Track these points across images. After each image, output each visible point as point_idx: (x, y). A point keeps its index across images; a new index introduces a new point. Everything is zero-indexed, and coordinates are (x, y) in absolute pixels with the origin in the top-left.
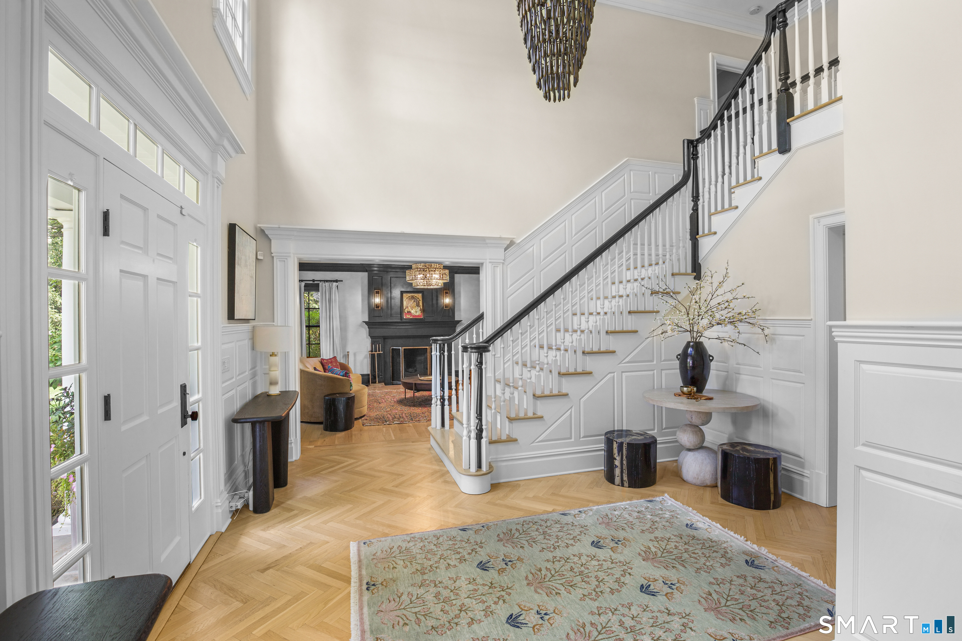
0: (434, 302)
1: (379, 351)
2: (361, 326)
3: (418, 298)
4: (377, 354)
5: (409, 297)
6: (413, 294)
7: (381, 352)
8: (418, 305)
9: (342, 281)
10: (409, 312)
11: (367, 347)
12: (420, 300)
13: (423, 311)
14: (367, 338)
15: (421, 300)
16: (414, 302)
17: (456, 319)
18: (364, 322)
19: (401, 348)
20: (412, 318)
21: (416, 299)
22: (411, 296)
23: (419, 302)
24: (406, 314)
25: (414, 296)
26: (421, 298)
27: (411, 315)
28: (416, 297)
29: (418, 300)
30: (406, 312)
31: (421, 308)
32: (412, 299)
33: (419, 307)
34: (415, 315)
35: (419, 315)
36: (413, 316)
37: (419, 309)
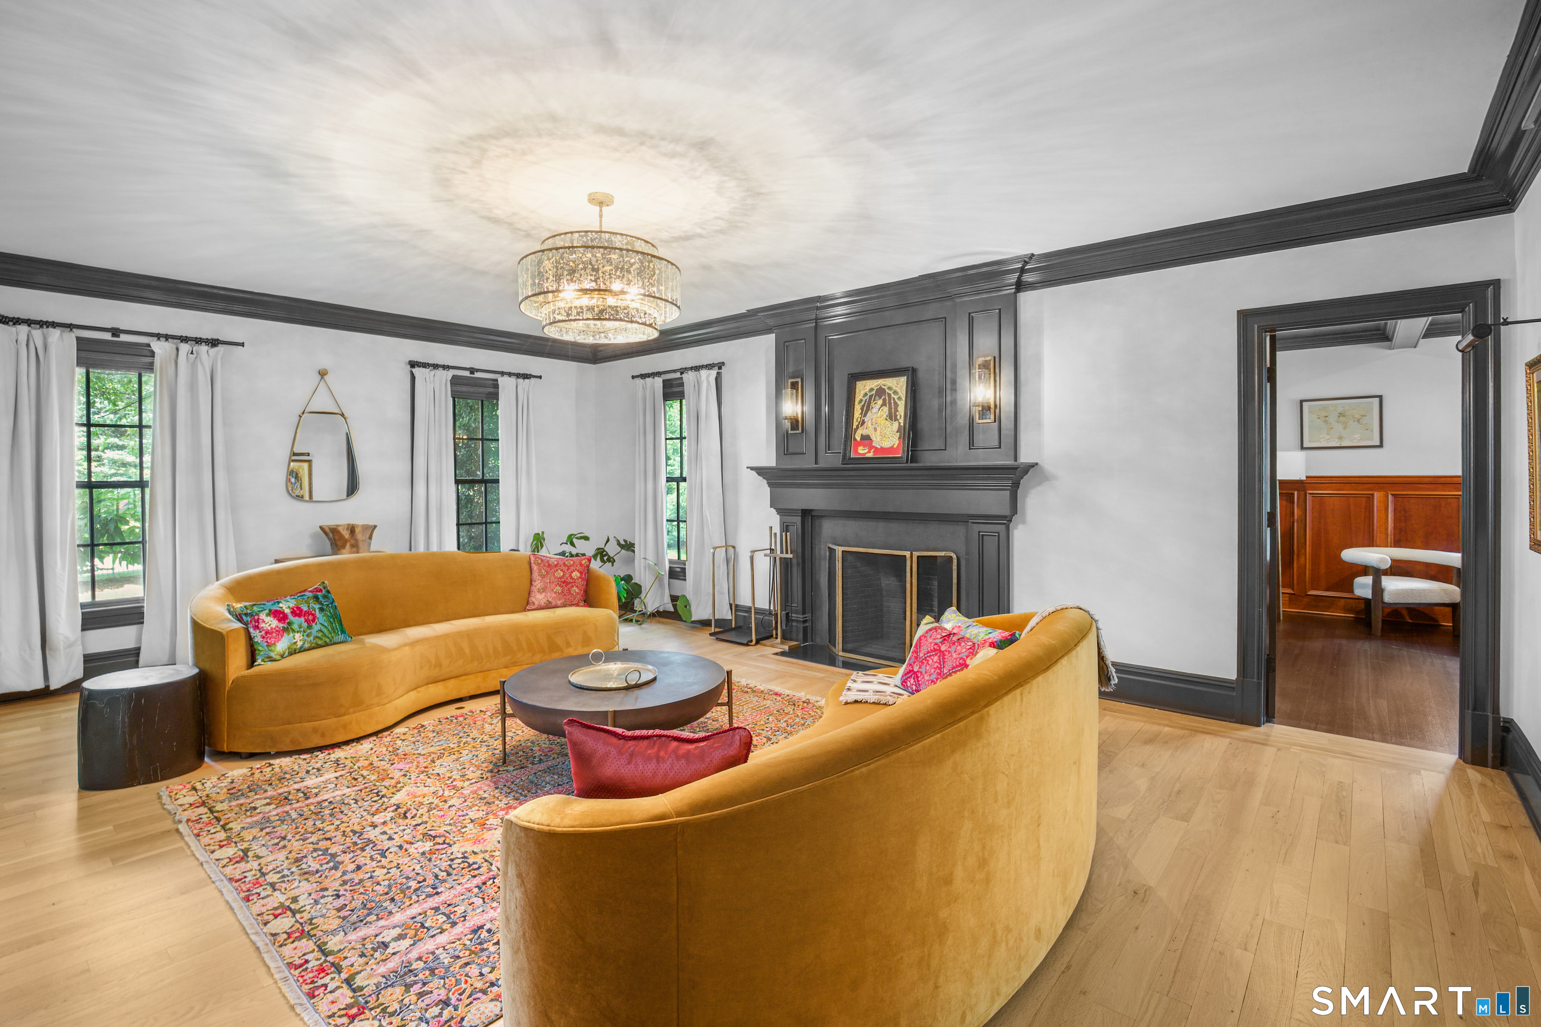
0: (945, 400)
3: (895, 392)
5: (872, 389)
6: (882, 382)
8: (892, 417)
10: (866, 438)
12: (899, 398)
13: (906, 432)
15: (904, 398)
16: (884, 404)
18: (763, 469)
20: (870, 455)
21: (889, 395)
22: (875, 388)
23: (896, 405)
24: (858, 444)
25: (886, 388)
26: (904, 393)
27: (871, 447)
28: (889, 388)
29: (894, 399)
30: (858, 438)
31: (899, 423)
32: (877, 398)
33: (896, 419)
34: (879, 447)
35: (892, 447)
36: (876, 448)
37: (895, 426)
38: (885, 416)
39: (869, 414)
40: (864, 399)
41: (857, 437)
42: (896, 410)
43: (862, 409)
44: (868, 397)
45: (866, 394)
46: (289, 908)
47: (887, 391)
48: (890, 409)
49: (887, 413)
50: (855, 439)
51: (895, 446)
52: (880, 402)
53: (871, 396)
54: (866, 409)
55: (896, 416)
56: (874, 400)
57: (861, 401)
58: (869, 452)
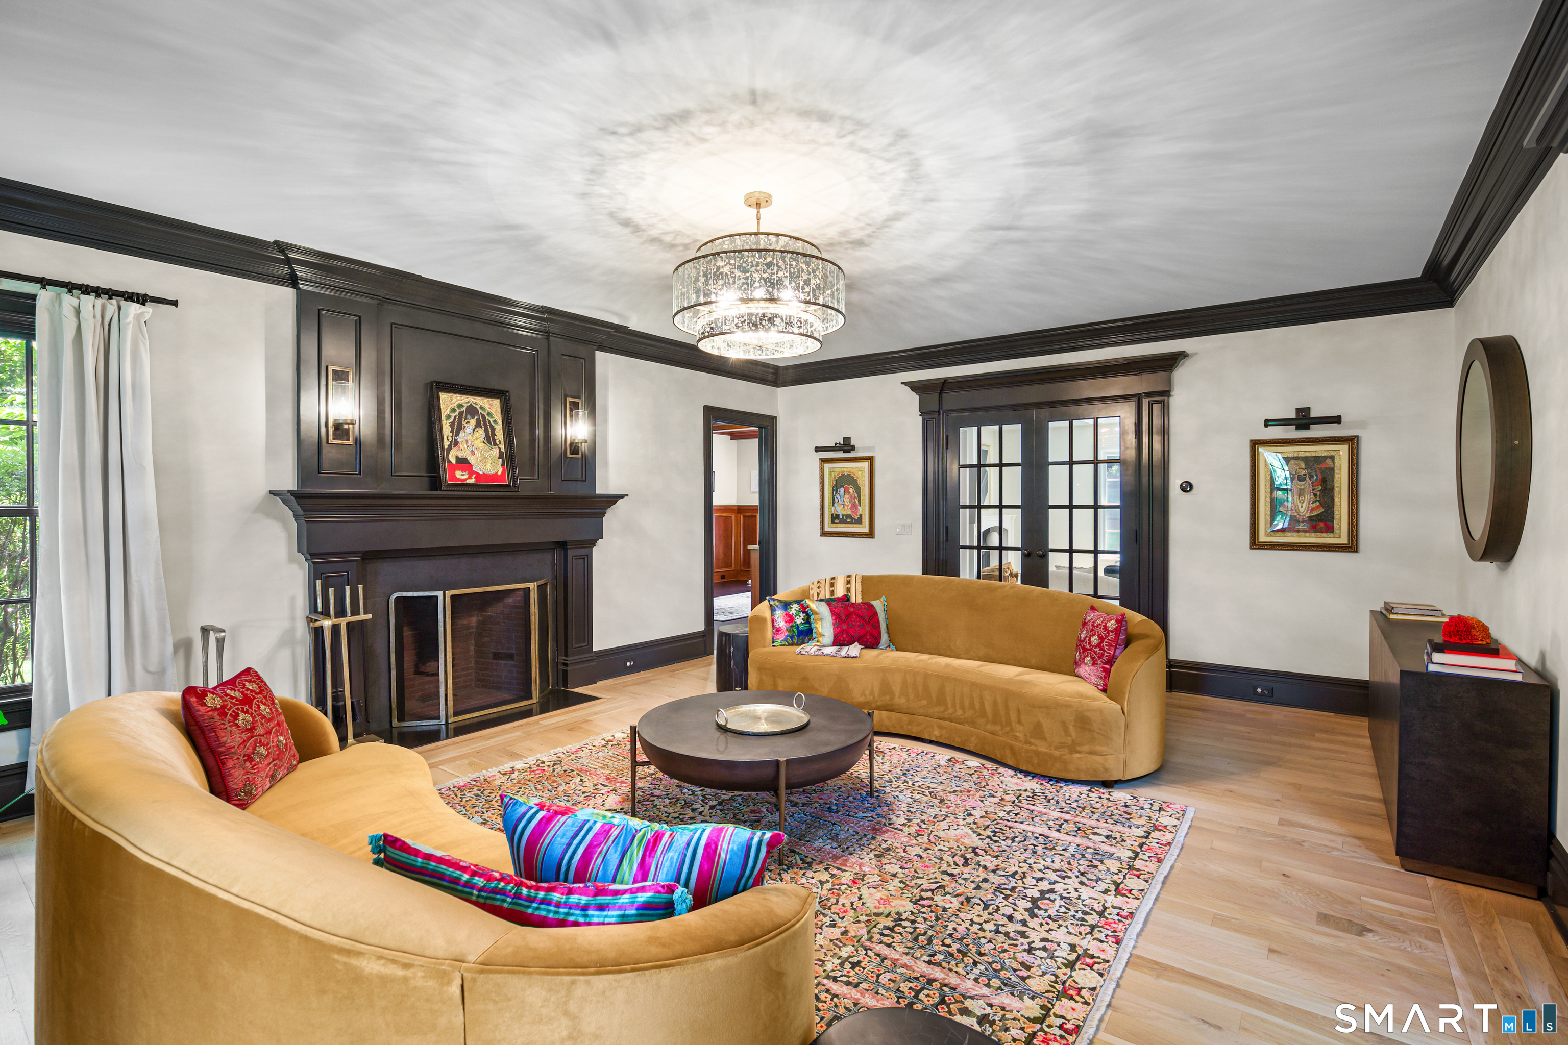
0: (539, 432)
1: (355, 612)
2: (262, 509)
3: (489, 414)
4: (348, 624)
5: (460, 406)
6: (472, 399)
7: (362, 617)
8: (490, 439)
9: (175, 303)
10: (463, 463)
11: (293, 600)
12: (495, 421)
13: (509, 458)
14: (291, 560)
15: (500, 422)
16: (478, 425)
17: (599, 491)
18: (273, 493)
19: (439, 594)
20: (472, 481)
21: (483, 416)
22: (466, 405)
23: (493, 429)
24: (453, 468)
25: (478, 407)
26: (500, 416)
27: (471, 472)
28: (482, 408)
29: (489, 421)
30: (454, 461)
31: (500, 449)
32: (469, 417)
33: (495, 444)
34: (481, 473)
35: (496, 473)
36: (478, 474)
37: (495, 452)
38: (482, 439)
39: (462, 434)
40: (453, 415)
41: (451, 459)
42: (494, 435)
43: (452, 425)
44: (457, 413)
45: (453, 410)
46: (1117, 889)
47: (480, 411)
48: (486, 431)
49: (484, 436)
50: (449, 462)
51: (499, 473)
52: (473, 422)
53: (461, 414)
54: (457, 428)
55: (494, 440)
56: (466, 419)
57: (448, 417)
58: (470, 478)
